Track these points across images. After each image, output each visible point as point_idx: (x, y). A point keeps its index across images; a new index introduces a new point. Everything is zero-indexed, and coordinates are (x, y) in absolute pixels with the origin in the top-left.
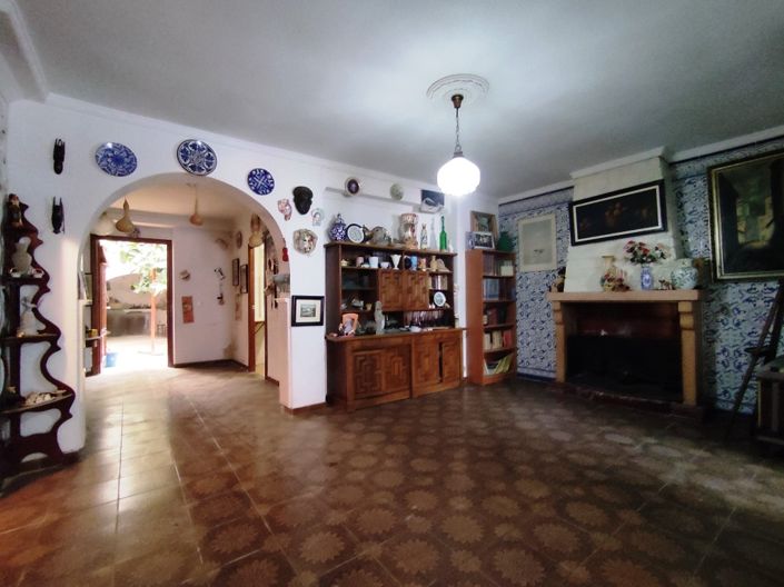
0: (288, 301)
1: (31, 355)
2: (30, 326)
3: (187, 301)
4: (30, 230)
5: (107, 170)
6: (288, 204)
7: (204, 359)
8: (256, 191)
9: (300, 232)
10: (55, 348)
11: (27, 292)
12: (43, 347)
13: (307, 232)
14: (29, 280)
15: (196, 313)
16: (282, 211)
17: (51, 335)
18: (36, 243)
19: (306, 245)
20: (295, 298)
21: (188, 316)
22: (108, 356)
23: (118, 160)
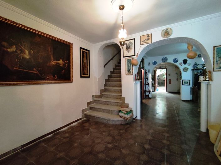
0: (181, 81)
1: (147, 86)
2: (147, 83)
3: (170, 80)
4: (147, 73)
5: (154, 64)
6: (181, 63)
7: (174, 91)
8: (175, 62)
9: (184, 68)
10: (149, 86)
11: (147, 79)
12: (148, 85)
13: (186, 68)
14: (147, 78)
15: (172, 82)
16: (180, 65)
17: (148, 84)
18: (147, 74)
19: (186, 70)
20: (183, 80)
21: (170, 83)
22: (157, 89)
23: (155, 63)
